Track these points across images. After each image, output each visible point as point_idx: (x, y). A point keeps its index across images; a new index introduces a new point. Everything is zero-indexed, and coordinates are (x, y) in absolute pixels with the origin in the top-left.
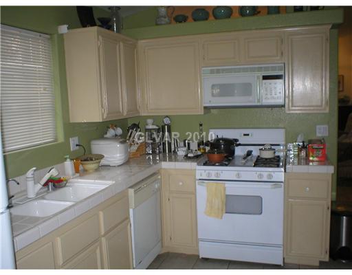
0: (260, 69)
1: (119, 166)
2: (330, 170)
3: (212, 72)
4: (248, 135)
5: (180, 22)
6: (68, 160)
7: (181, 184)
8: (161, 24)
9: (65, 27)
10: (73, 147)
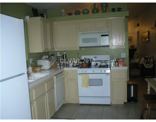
0: (100, 33)
1: (48, 70)
2: (126, 68)
3: (82, 34)
4: (96, 57)
5: (70, 15)
6: (30, 67)
7: (72, 76)
8: (63, 16)
9: (28, 16)
10: (31, 62)
